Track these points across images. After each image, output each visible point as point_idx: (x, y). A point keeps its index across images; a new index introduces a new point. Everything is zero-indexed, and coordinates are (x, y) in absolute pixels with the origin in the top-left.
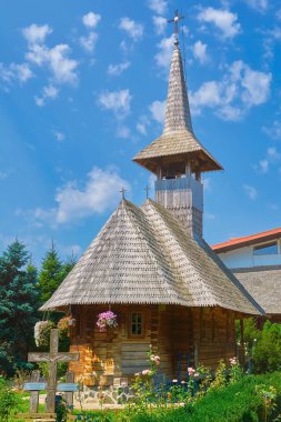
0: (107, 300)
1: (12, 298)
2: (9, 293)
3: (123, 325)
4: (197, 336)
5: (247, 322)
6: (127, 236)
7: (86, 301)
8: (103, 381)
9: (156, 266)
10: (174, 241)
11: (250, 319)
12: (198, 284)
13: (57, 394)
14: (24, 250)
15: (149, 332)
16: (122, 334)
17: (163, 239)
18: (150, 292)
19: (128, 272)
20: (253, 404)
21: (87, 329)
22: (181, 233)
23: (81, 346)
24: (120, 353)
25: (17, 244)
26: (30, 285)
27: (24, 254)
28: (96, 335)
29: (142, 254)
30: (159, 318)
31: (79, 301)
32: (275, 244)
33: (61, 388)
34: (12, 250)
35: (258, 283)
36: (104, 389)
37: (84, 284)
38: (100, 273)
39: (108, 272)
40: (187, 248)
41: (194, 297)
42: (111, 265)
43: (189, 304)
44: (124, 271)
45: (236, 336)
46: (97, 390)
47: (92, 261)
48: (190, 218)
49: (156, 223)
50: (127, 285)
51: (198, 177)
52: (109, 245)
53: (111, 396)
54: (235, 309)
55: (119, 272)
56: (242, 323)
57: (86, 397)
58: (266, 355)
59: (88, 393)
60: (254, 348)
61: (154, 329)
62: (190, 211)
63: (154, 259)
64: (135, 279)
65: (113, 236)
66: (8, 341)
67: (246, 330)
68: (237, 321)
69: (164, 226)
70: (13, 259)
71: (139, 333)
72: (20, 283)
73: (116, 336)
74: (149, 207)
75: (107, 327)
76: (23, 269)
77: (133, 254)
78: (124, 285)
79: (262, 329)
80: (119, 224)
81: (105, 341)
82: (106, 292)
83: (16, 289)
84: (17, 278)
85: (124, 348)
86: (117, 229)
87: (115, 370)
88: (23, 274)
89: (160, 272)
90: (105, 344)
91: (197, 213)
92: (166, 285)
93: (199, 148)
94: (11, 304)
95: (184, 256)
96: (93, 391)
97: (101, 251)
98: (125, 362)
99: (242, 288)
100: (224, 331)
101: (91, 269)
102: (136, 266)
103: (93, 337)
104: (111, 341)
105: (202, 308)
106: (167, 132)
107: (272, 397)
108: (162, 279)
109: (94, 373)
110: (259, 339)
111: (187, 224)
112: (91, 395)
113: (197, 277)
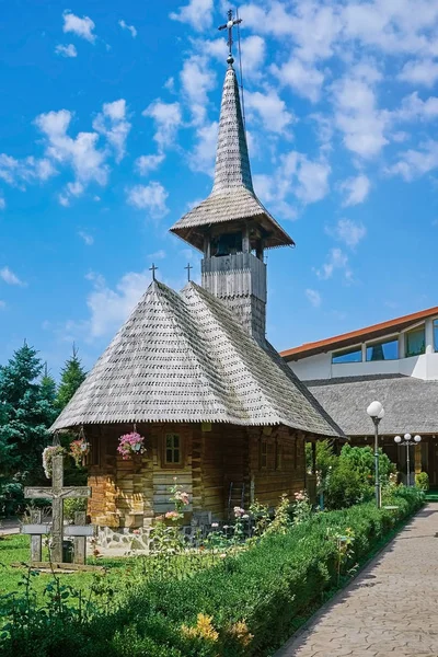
0: (130, 417)
1: (23, 419)
2: (19, 412)
3: (154, 450)
4: (254, 464)
5: (321, 445)
6: (159, 330)
7: (103, 419)
8: (129, 522)
9: (198, 371)
10: (224, 339)
11: (326, 442)
12: (256, 396)
13: (65, 539)
14: (36, 357)
15: (190, 460)
16: (154, 463)
17: (210, 335)
18: (189, 407)
19: (159, 379)
20: (323, 552)
21: (107, 456)
22: (236, 329)
23: (100, 478)
24: (151, 486)
25: (26, 349)
26: (46, 402)
27: (36, 362)
28: (119, 464)
29: (179, 355)
30: (203, 441)
31: (93, 419)
32: (359, 349)
33: (70, 532)
34: (19, 357)
35: (337, 398)
36: (131, 532)
37: (100, 397)
38: (122, 381)
39: (131, 381)
40: (243, 348)
41: (249, 413)
42: (137, 371)
43: (243, 422)
44: (154, 379)
45: (306, 463)
46: (122, 533)
47: (112, 365)
48: (248, 309)
49: (201, 314)
50: (158, 397)
51: (260, 254)
52: (134, 343)
53: (140, 539)
54: (306, 428)
55: (147, 380)
56: (314, 447)
57: (109, 541)
58: (342, 485)
59: (111, 536)
60: (328, 478)
61: (196, 455)
62: (248, 300)
63: (196, 363)
64: (169, 389)
65: (138, 331)
66: (22, 471)
67: (319, 456)
68: (309, 445)
69: (211, 319)
70: (21, 369)
71: (177, 460)
72: (33, 399)
73: (145, 465)
74: (192, 293)
75: (132, 453)
76: (36, 381)
77: (166, 355)
78: (154, 397)
79: (339, 454)
80: (147, 314)
81: (131, 472)
82: (130, 407)
83: (28, 407)
84: (28, 393)
85: (156, 481)
86: (145, 322)
87: (145, 508)
88: (35, 388)
89: (204, 379)
90: (131, 476)
91: (259, 303)
92: (212, 397)
93: (261, 211)
94: (23, 426)
95: (238, 359)
96: (117, 534)
97: (122, 352)
98: (157, 498)
99: (315, 403)
100: (291, 457)
101: (110, 376)
102: (171, 371)
103: (116, 466)
104: (138, 472)
105: (261, 428)
106: (218, 190)
107: (349, 542)
108: (206, 389)
109: (118, 512)
110: (336, 465)
111: (244, 318)
112: (115, 539)
113: (254, 386)
